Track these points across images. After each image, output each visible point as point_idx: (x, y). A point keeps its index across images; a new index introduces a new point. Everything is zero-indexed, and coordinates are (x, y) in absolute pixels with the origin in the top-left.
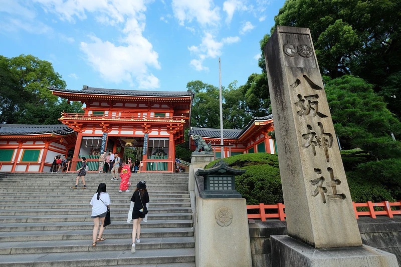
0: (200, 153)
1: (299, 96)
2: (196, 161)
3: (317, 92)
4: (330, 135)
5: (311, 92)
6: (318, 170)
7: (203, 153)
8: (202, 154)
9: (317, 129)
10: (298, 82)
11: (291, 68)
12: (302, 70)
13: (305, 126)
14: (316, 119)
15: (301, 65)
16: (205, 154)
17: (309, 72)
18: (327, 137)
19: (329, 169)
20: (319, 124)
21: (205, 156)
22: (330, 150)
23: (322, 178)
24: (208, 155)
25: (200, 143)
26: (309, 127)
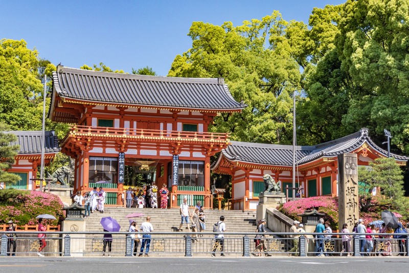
0: (271, 193)
1: (348, 188)
2: (268, 201)
3: (355, 186)
4: (356, 203)
5: (353, 185)
6: (350, 216)
7: (274, 194)
8: (272, 194)
9: (352, 201)
10: (348, 181)
11: (347, 175)
12: (351, 175)
13: (348, 200)
14: (353, 197)
15: (351, 173)
16: (276, 194)
17: (353, 177)
18: (355, 204)
19: (354, 215)
20: (354, 199)
21: (276, 196)
22: (355, 208)
23: (351, 218)
24: (278, 196)
25: (271, 184)
26: (350, 200)
